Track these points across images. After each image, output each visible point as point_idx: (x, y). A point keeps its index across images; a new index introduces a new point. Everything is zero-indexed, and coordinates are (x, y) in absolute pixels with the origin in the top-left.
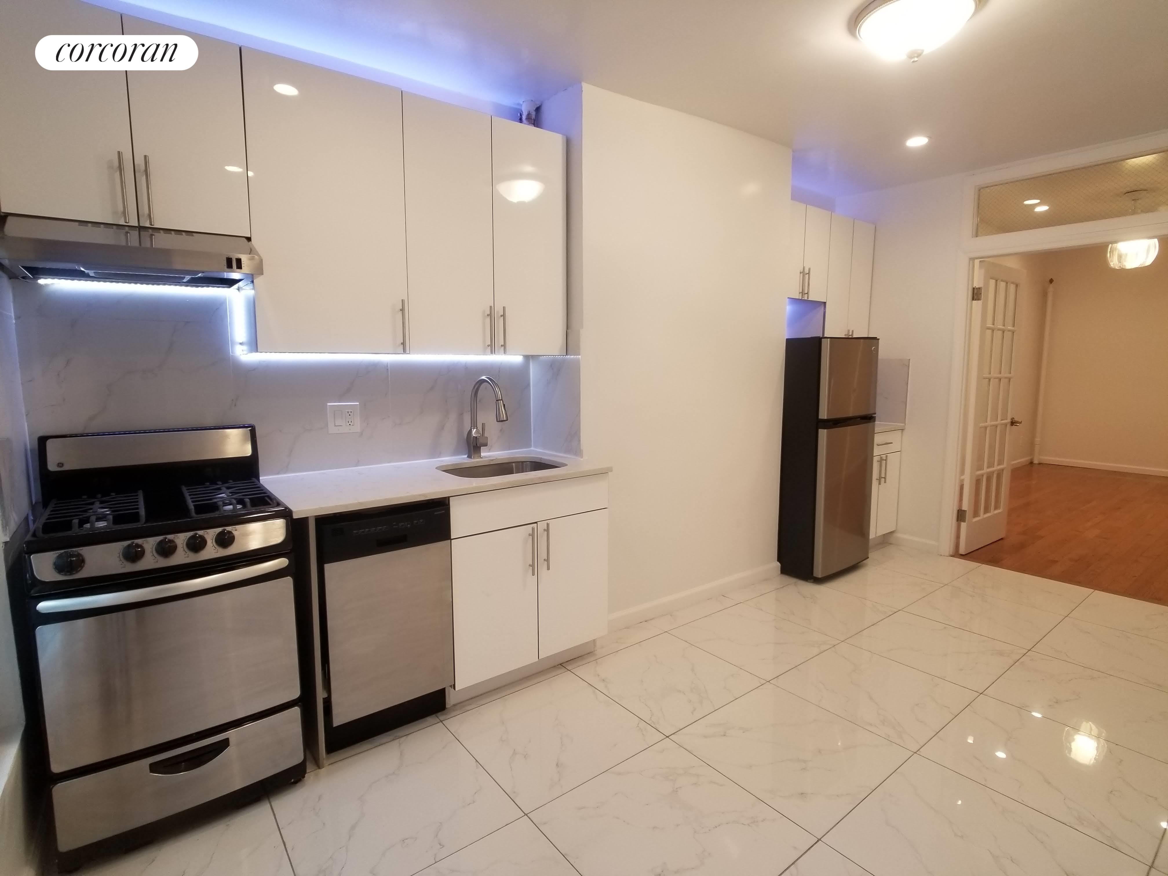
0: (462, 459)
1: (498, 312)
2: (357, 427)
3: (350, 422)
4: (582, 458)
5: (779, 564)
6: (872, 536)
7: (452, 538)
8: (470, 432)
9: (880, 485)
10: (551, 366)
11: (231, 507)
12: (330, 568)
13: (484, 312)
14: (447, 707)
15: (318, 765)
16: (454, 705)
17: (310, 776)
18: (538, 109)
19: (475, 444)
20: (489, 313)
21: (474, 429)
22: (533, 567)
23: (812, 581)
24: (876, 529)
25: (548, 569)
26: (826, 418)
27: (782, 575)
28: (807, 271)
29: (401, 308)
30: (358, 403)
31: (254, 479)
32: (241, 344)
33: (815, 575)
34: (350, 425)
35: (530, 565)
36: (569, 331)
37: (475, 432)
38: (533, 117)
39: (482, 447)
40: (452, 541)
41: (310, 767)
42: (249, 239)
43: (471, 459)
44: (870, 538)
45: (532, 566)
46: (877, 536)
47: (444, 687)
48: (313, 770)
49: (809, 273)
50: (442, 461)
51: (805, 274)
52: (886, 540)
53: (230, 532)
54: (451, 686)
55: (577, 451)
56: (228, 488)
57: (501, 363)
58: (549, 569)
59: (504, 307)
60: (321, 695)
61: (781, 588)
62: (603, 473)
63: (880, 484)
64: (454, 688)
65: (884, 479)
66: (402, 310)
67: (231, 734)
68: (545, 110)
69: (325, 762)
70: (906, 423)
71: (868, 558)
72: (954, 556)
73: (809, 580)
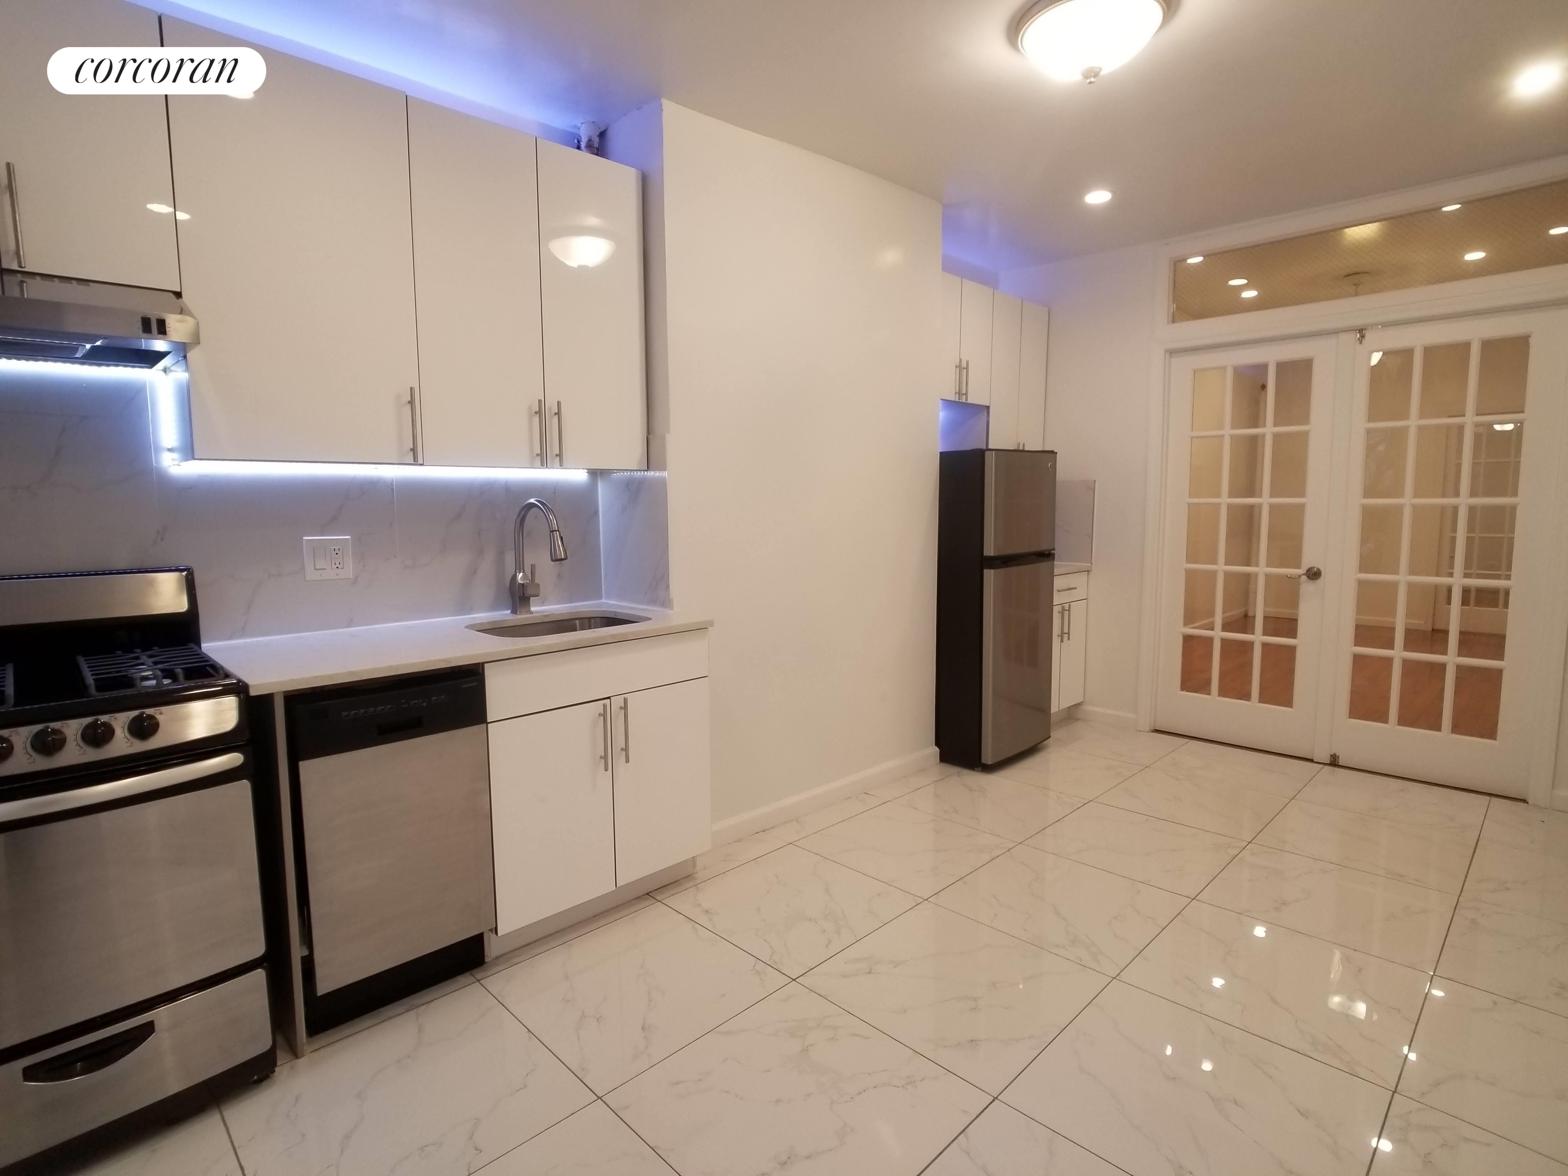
0: (504, 615)
1: (550, 408)
2: (349, 570)
3: (337, 563)
4: (672, 609)
5: (937, 749)
6: (1054, 709)
7: (488, 721)
8: (514, 577)
9: (1062, 643)
10: (627, 485)
11: (154, 682)
12: (307, 767)
13: (530, 408)
14: (486, 961)
15: (295, 1052)
16: (497, 958)
17: (282, 1071)
18: (602, 135)
19: (522, 594)
20: (538, 410)
21: (520, 573)
22: (605, 759)
23: (980, 769)
24: (1059, 702)
25: (627, 761)
26: (992, 554)
27: (942, 764)
28: (964, 365)
29: (410, 399)
30: (349, 537)
31: (192, 645)
32: (170, 450)
33: (983, 761)
34: (337, 568)
35: (601, 757)
36: (651, 437)
37: (521, 578)
38: (596, 145)
39: (531, 598)
40: (489, 725)
41: (282, 1057)
42: (178, 295)
43: (516, 615)
44: (1052, 712)
45: (605, 757)
46: (1060, 708)
47: (482, 932)
48: (285, 1062)
49: (967, 368)
50: (475, 618)
51: (962, 369)
52: (1072, 714)
53: (151, 717)
54: (491, 930)
55: (666, 603)
56: (150, 657)
57: (557, 483)
58: (629, 762)
59: (558, 402)
60: (297, 951)
61: (941, 779)
62: (700, 628)
63: (1062, 641)
64: (496, 933)
65: (1067, 635)
66: (411, 402)
67: (161, 1015)
68: (612, 134)
69: (305, 1048)
70: (1093, 563)
71: (1050, 737)
72: (1157, 731)
73: (976, 768)
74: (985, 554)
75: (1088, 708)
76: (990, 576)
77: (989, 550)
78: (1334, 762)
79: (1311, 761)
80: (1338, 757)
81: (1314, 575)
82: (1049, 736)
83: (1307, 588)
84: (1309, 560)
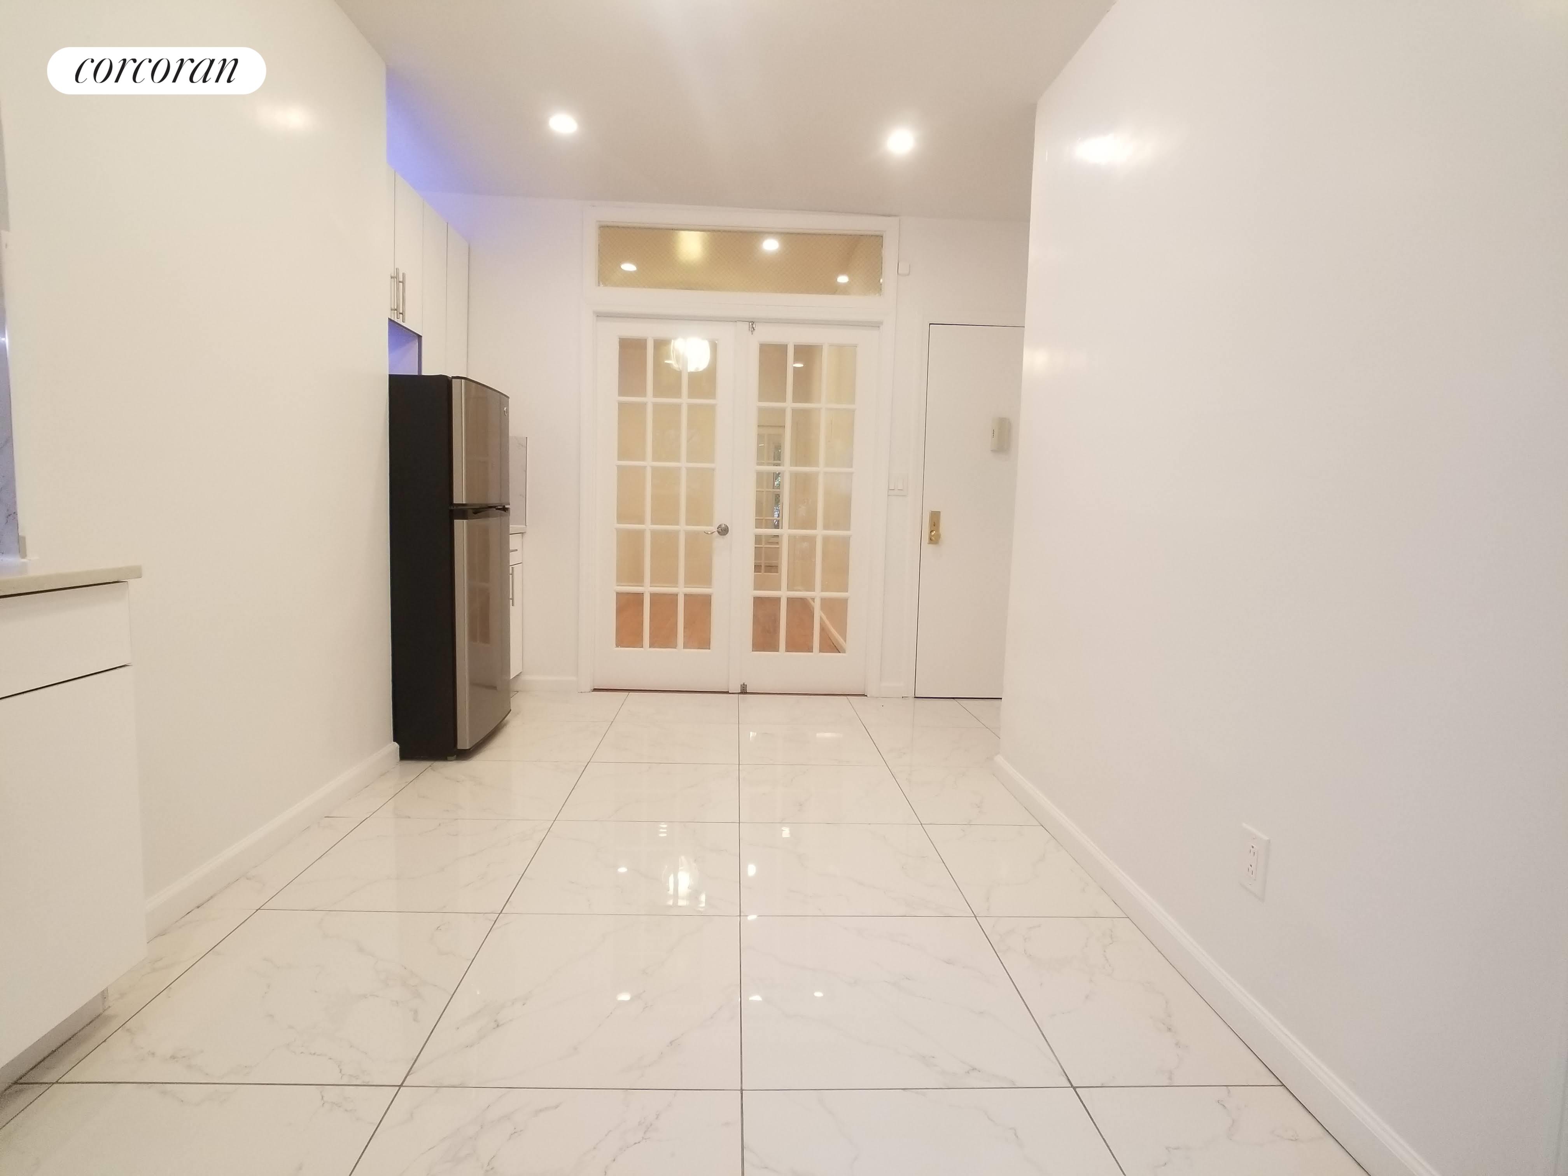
4: (24, 555)
5: (396, 745)
23: (454, 757)
26: (463, 502)
27: (404, 762)
28: (401, 277)
33: (460, 748)
49: (403, 281)
51: (399, 280)
70: (527, 525)
71: (511, 710)
72: (595, 690)
73: (448, 758)
74: (456, 501)
75: (526, 677)
76: (461, 526)
77: (460, 496)
78: (744, 691)
79: (727, 693)
80: (746, 685)
81: (723, 531)
82: (509, 710)
83: (719, 542)
84: (719, 519)
